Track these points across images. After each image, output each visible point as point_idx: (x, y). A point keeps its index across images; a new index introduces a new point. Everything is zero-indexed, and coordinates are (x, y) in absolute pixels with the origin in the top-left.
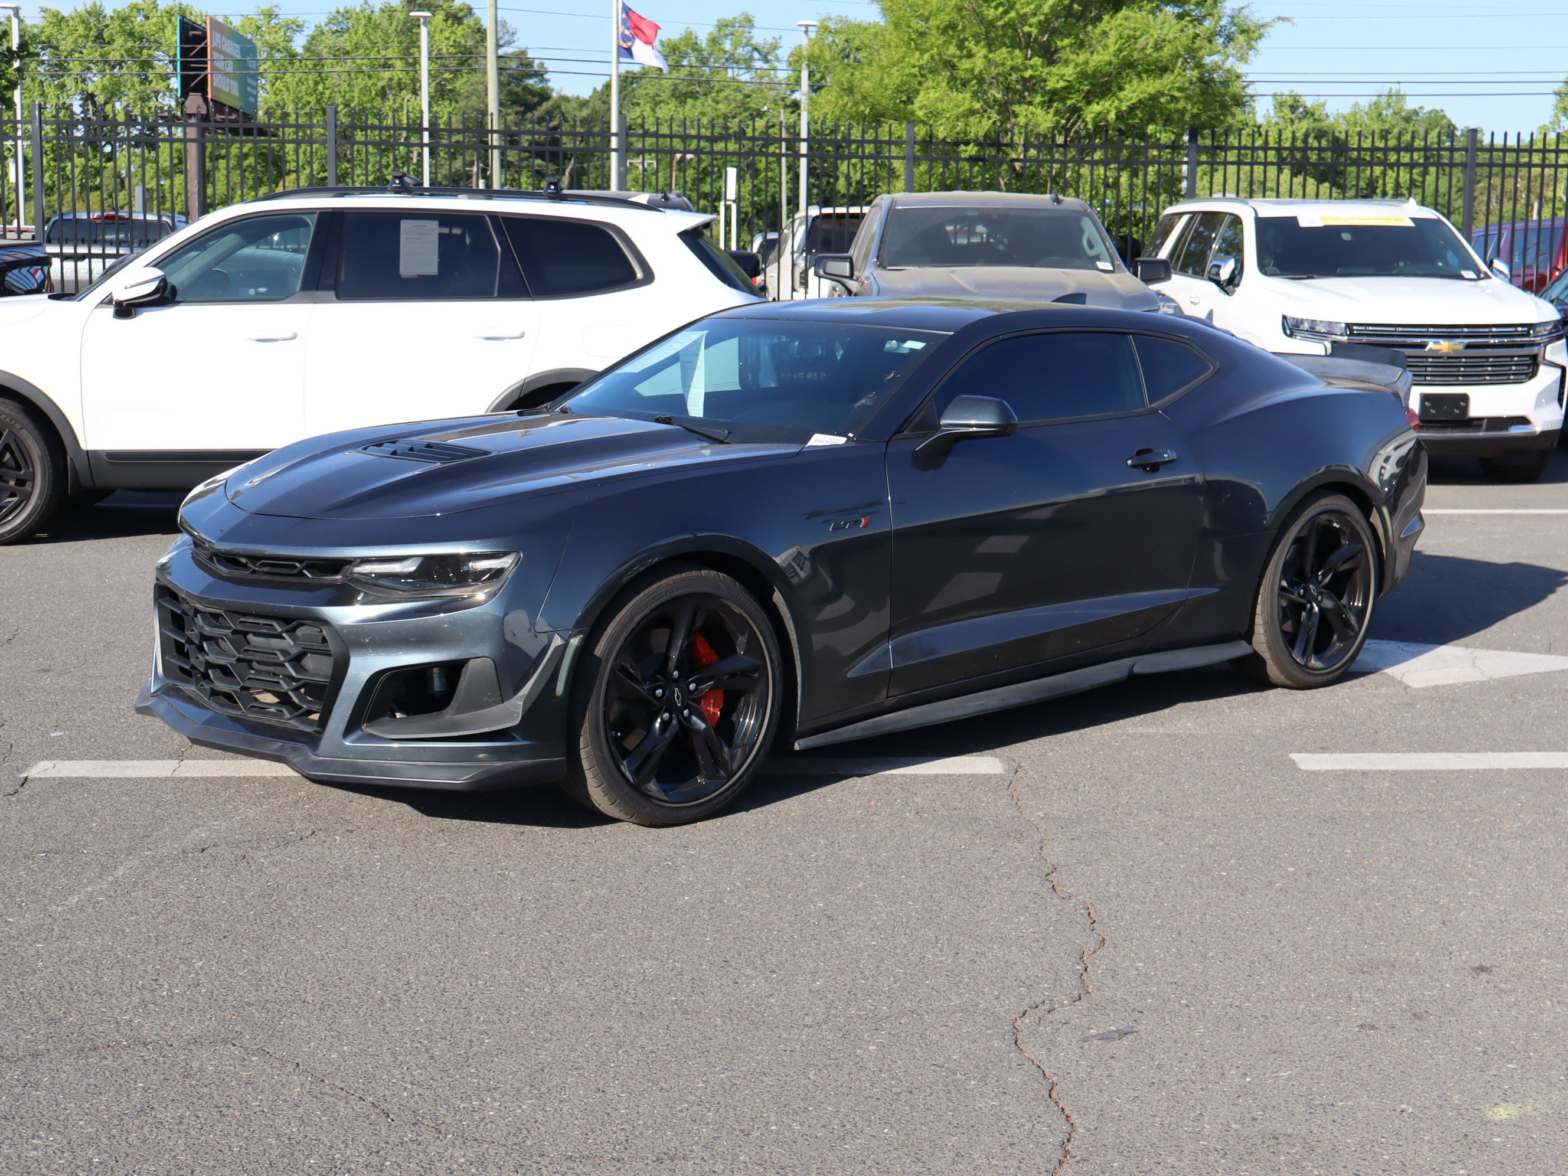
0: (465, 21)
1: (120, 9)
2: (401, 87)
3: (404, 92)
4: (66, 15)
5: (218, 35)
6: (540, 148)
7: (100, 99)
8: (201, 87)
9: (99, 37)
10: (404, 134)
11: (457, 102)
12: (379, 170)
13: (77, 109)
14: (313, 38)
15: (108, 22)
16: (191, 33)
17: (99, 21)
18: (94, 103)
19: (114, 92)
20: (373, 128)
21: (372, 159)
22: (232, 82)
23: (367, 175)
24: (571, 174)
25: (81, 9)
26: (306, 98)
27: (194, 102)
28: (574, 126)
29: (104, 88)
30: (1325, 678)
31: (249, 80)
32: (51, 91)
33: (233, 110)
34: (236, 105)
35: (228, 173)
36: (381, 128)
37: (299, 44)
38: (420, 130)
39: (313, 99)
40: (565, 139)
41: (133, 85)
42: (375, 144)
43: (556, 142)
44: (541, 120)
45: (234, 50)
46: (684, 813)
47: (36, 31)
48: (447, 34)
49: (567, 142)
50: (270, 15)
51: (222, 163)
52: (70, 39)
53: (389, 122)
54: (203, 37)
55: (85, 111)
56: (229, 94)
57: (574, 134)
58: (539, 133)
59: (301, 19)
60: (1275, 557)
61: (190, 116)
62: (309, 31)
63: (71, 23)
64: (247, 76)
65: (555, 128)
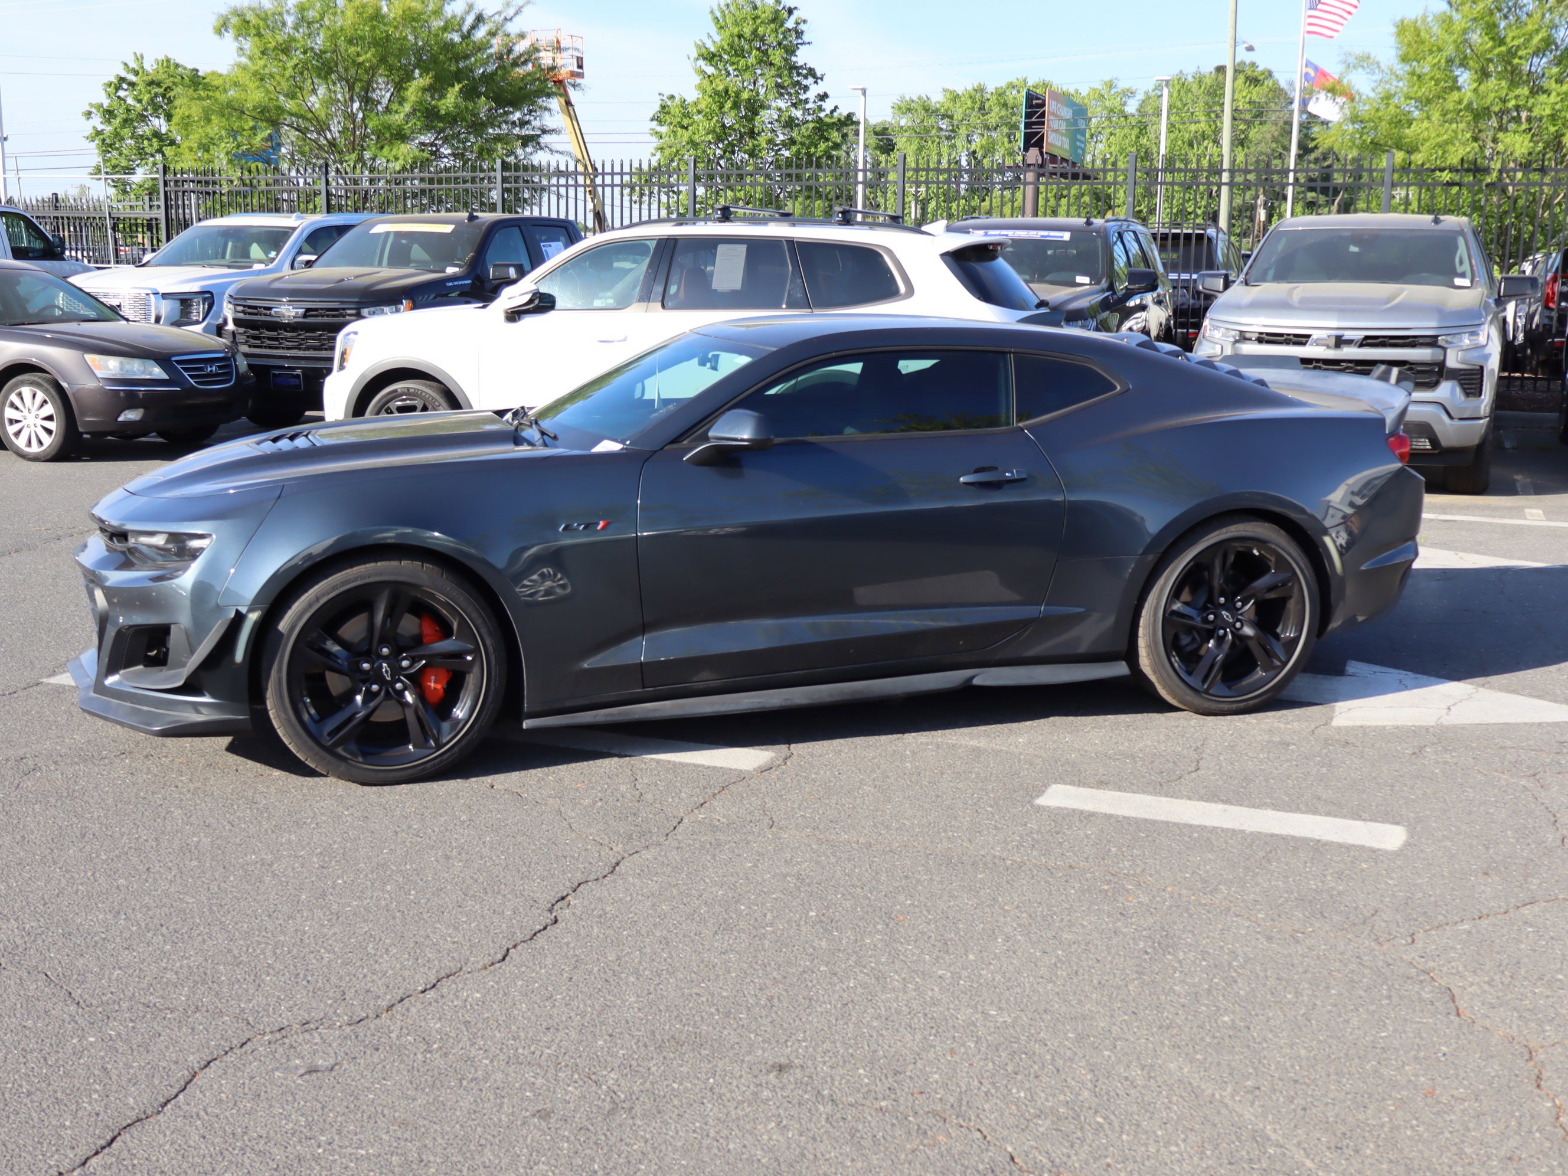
0: (1266, 83)
1: (999, 86)
2: (1204, 137)
3: (1206, 142)
4: (960, 93)
5: (1054, 103)
6: (1312, 184)
7: (979, 155)
8: (1039, 144)
9: (982, 108)
10: (1205, 174)
11: (1248, 148)
12: (1183, 204)
13: (964, 163)
14: (1143, 101)
15: (989, 96)
16: (1035, 102)
17: (982, 96)
18: (975, 159)
19: (989, 150)
20: (1180, 170)
21: (1177, 195)
22: (1064, 139)
23: (1171, 208)
24: (1339, 204)
25: (970, 88)
26: (1129, 149)
27: (1033, 155)
28: (1346, 164)
29: (982, 147)
30: (1234, 706)
31: (1079, 137)
32: (945, 151)
33: (1063, 160)
34: (1066, 156)
35: (1068, 209)
36: (1186, 171)
37: (1132, 107)
38: (1220, 172)
39: (1134, 149)
40: (1336, 175)
41: (1003, 143)
42: (1181, 184)
43: (1327, 177)
44: (1316, 161)
45: (1067, 113)
46: (382, 775)
47: (938, 106)
48: (1244, 94)
49: (1338, 179)
50: (1110, 85)
51: (1064, 201)
52: (960, 111)
53: (1194, 166)
54: (1043, 105)
55: (969, 164)
56: (1061, 148)
57: (1344, 171)
58: (1314, 170)
59: (1134, 89)
60: (1161, 581)
61: (1029, 165)
62: (1140, 96)
63: (963, 99)
64: (1077, 131)
65: (1329, 166)
